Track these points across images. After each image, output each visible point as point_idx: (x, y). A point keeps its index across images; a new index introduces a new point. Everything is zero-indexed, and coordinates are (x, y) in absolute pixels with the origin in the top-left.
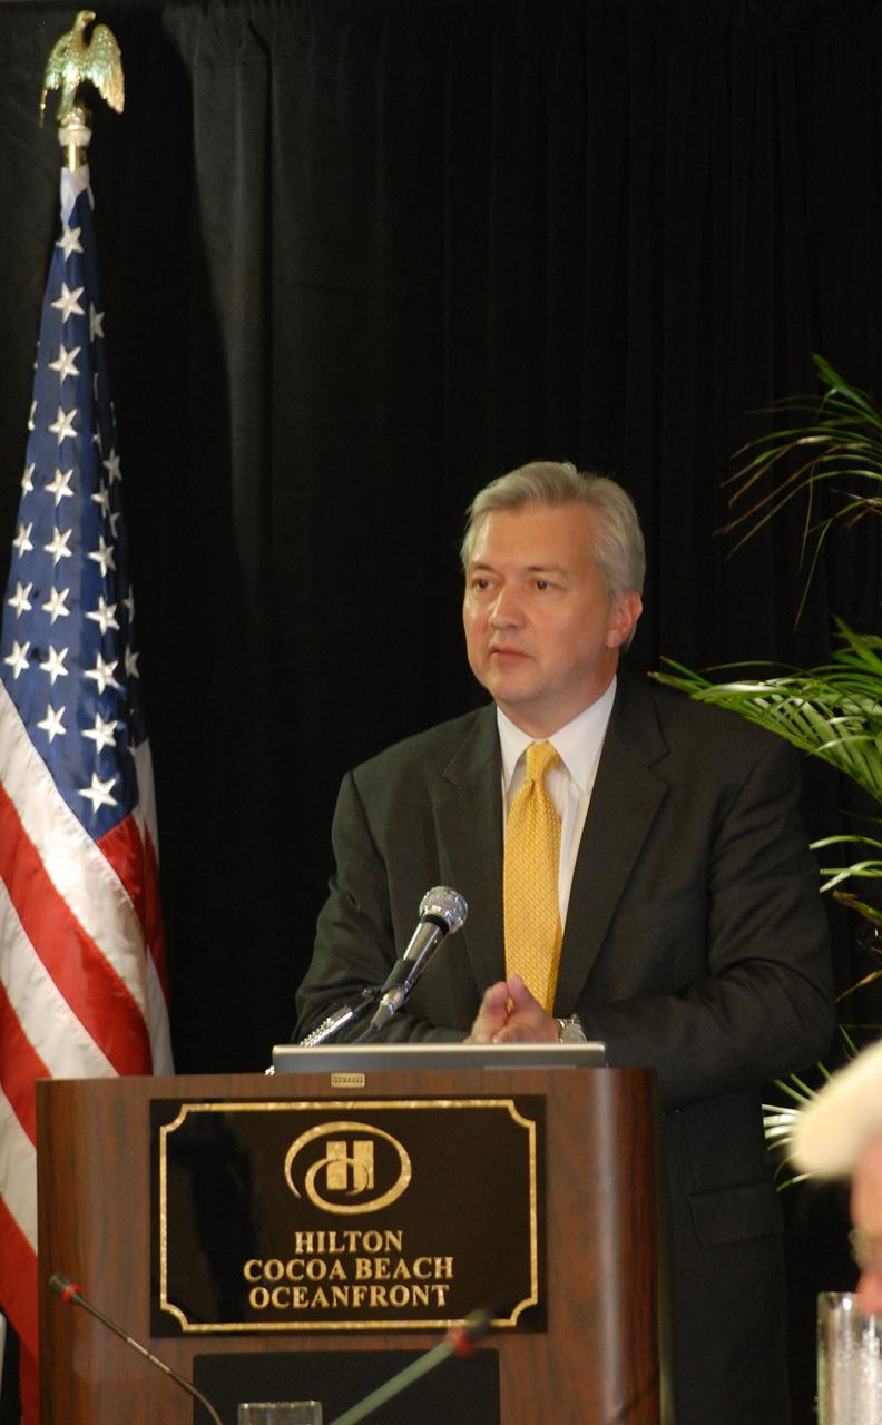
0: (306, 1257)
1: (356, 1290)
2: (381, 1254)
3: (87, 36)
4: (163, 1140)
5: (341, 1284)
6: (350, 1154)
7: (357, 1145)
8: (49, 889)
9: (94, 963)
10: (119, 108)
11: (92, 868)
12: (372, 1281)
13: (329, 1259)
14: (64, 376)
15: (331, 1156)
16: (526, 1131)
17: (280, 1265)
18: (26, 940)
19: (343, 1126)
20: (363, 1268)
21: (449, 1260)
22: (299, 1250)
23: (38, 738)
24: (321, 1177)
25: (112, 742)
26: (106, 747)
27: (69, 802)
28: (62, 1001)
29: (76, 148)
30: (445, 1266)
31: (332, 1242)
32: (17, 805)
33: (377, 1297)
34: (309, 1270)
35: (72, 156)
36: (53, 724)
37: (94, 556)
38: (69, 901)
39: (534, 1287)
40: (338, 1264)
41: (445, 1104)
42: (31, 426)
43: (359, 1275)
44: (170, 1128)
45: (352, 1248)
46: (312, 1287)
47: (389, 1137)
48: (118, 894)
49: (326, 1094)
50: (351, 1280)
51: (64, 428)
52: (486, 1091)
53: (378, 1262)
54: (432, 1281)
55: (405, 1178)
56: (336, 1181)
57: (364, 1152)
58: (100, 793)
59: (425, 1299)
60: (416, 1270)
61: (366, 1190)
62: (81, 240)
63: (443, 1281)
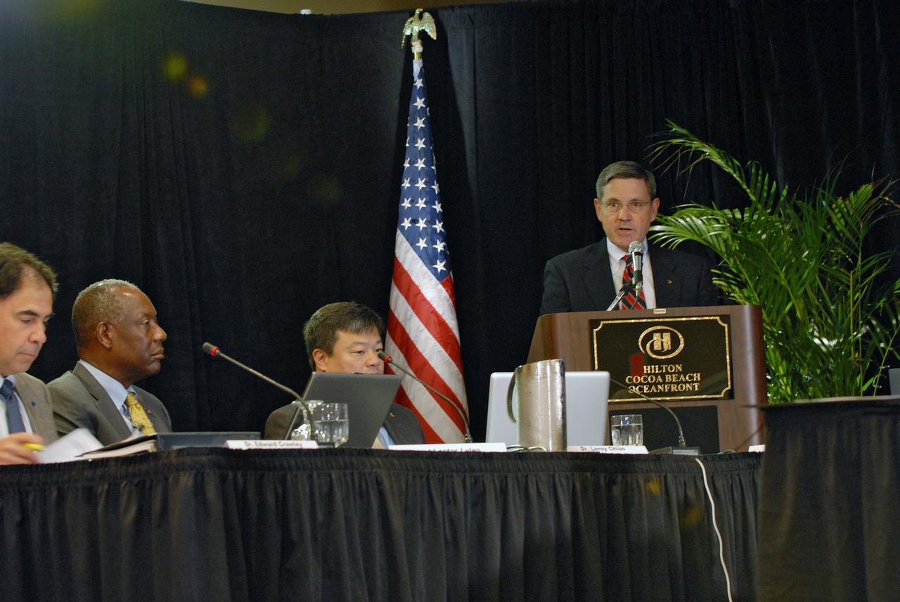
0: (649, 375)
1: (666, 386)
2: (674, 373)
3: (421, 17)
4: (595, 334)
5: (661, 384)
6: (662, 338)
7: (664, 334)
8: (424, 299)
9: (442, 323)
10: (435, 38)
11: (440, 292)
12: (671, 383)
13: (656, 375)
14: (419, 128)
15: (655, 339)
16: (724, 327)
17: (639, 378)
18: (416, 317)
19: (659, 328)
20: (668, 378)
21: (699, 374)
22: (645, 372)
23: (416, 249)
24: (652, 345)
25: (443, 249)
26: (441, 250)
27: (430, 269)
28: (431, 336)
29: (418, 53)
30: (697, 376)
31: (657, 369)
32: (409, 272)
33: (674, 388)
34: (649, 379)
35: (416, 57)
36: (422, 244)
37: (433, 187)
38: (432, 303)
39: (729, 383)
40: (659, 377)
41: (695, 319)
42: (407, 145)
43: (667, 381)
44: (597, 330)
45: (664, 371)
46: (650, 385)
47: (676, 331)
48: (448, 300)
49: (652, 316)
50: (664, 383)
51: (420, 144)
52: (709, 314)
53: (674, 375)
54: (693, 382)
55: (682, 346)
56: (657, 347)
57: (667, 337)
58: (440, 266)
59: (691, 388)
60: (687, 378)
61: (668, 350)
62: (423, 82)
63: (697, 382)
